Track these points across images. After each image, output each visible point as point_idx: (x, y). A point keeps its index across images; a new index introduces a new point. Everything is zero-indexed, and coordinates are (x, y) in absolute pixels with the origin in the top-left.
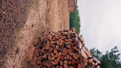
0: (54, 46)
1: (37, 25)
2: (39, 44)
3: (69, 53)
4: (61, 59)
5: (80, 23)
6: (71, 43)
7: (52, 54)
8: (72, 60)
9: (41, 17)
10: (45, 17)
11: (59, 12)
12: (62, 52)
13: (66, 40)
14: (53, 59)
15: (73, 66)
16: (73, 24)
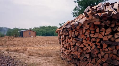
0: (77, 47)
1: (55, 65)
2: (75, 62)
3: (83, 33)
4: (89, 40)
5: (46, 26)
6: (73, 32)
7: (85, 49)
8: (90, 30)
9: (46, 61)
10: (46, 58)
11: (37, 46)
12: (83, 39)
13: (70, 36)
14: (89, 48)
15: (96, 29)
16: (47, 33)
